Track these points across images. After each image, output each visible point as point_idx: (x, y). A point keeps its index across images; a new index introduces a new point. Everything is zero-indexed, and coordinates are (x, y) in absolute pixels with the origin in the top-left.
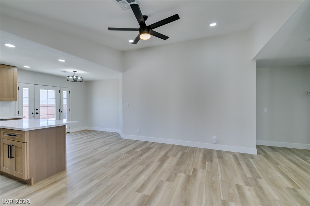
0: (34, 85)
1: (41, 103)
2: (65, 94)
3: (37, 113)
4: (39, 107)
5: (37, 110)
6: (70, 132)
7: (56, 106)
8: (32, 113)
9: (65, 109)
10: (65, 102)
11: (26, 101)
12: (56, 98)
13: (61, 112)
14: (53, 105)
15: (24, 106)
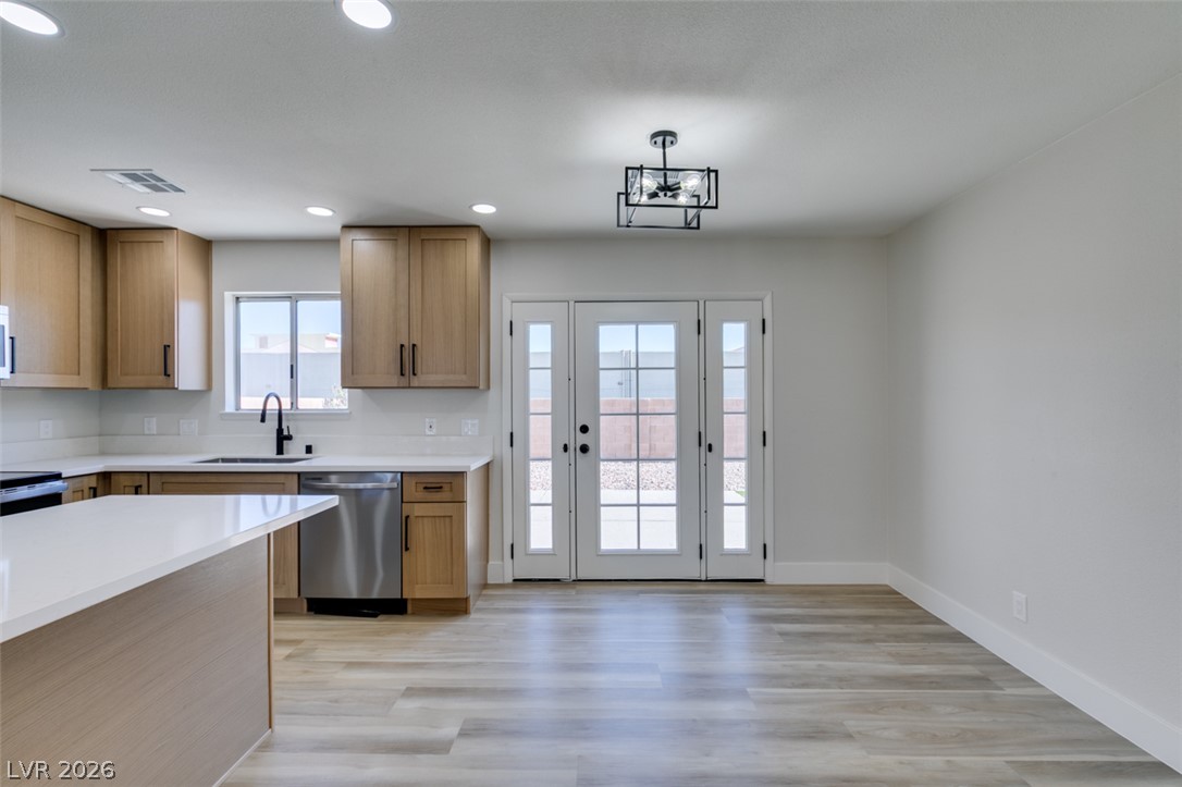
0: (572, 303)
1: (602, 399)
2: (734, 338)
3: (584, 449)
4: (597, 415)
5: (584, 429)
6: (769, 580)
7: (680, 413)
8: (566, 448)
9: (735, 434)
10: (734, 388)
11: (540, 389)
12: (680, 368)
13: (710, 448)
14: (663, 403)
15: (532, 410)
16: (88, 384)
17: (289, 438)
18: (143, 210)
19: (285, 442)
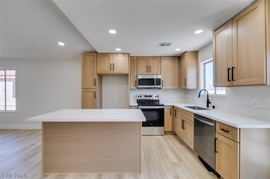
16: (177, 88)
17: (210, 103)
18: (176, 50)
19: (209, 104)
